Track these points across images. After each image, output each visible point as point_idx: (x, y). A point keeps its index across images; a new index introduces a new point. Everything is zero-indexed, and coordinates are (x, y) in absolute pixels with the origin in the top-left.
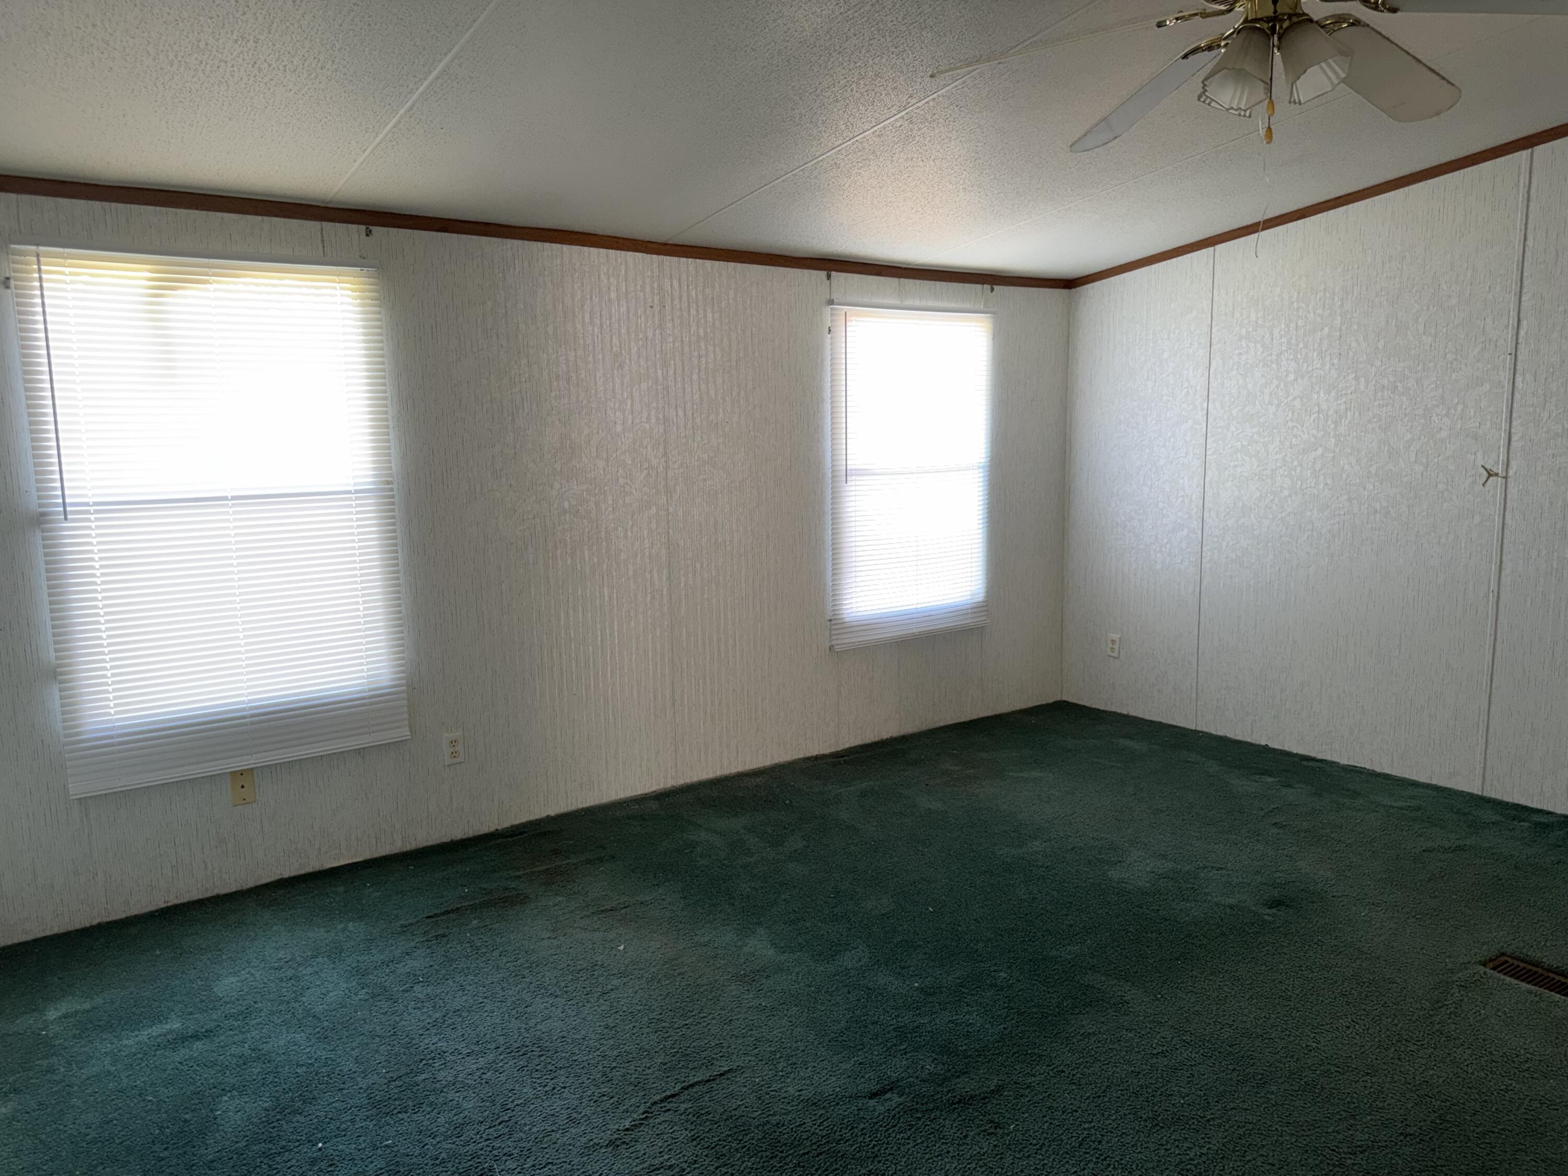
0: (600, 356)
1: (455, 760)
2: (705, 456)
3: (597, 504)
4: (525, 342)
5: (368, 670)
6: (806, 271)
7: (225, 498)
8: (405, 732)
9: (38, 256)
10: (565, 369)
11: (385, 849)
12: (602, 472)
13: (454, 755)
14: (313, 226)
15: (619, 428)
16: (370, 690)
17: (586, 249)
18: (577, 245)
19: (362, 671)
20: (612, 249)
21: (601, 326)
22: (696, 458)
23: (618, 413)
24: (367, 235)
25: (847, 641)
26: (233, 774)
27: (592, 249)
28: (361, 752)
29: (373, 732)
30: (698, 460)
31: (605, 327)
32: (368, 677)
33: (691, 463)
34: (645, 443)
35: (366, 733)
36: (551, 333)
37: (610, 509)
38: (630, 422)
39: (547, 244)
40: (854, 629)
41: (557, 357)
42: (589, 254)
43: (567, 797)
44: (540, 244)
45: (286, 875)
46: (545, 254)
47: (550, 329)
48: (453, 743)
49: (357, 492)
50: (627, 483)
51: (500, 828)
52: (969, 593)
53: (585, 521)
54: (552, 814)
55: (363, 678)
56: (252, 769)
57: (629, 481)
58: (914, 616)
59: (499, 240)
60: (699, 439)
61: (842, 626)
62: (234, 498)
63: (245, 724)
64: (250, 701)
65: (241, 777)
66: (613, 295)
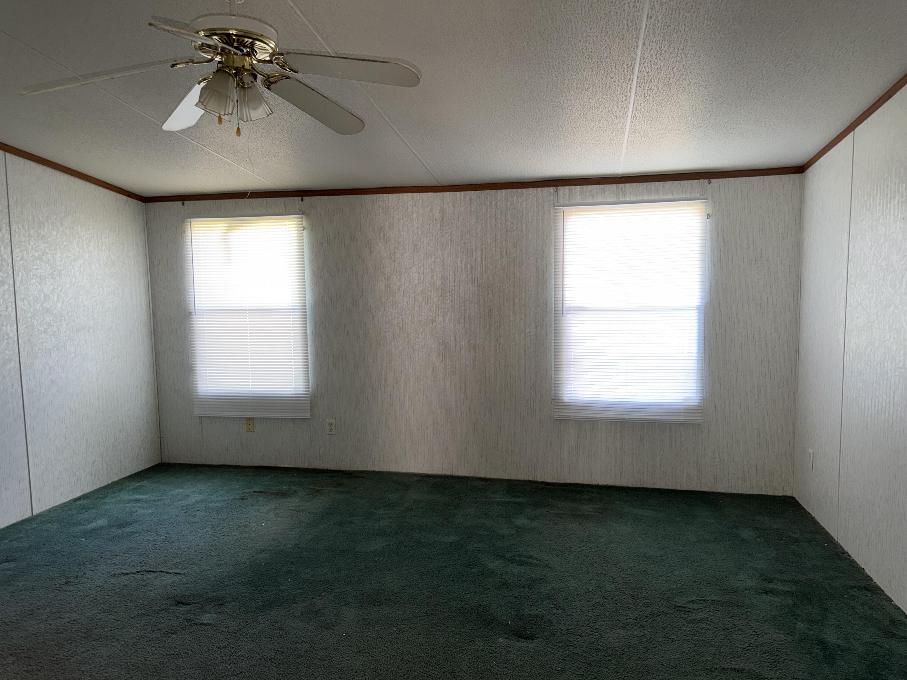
0: (407, 246)
1: (331, 433)
2: (466, 297)
3: (403, 320)
4: (369, 242)
5: (295, 385)
6: (539, 189)
7: (246, 310)
8: (308, 415)
9: (191, 222)
10: (388, 254)
11: (301, 465)
12: (406, 304)
13: (331, 430)
14: (282, 200)
15: (416, 282)
16: (295, 394)
17: (401, 194)
18: (396, 193)
19: (292, 385)
20: (415, 193)
21: (408, 231)
22: (461, 297)
23: (416, 275)
24: (302, 201)
25: (563, 414)
26: (246, 418)
27: (404, 194)
28: (293, 420)
29: (296, 412)
30: (462, 299)
31: (410, 231)
32: (295, 388)
33: (457, 300)
34: (430, 290)
35: (293, 412)
36: (382, 237)
37: (410, 323)
38: (422, 278)
39: (381, 195)
40: (573, 407)
41: (385, 248)
42: (402, 197)
43: (384, 464)
44: (378, 195)
45: (264, 465)
46: (380, 199)
47: (382, 235)
48: (330, 424)
49: (293, 309)
50: (419, 310)
51: (351, 469)
52: (682, 398)
53: (397, 328)
54: (376, 470)
55: (292, 388)
56: (253, 418)
57: (420, 309)
58: (627, 406)
59: (358, 196)
60: (463, 287)
61: (562, 404)
62: (249, 310)
63: (250, 400)
64: (252, 391)
65: (250, 420)
66: (415, 216)
